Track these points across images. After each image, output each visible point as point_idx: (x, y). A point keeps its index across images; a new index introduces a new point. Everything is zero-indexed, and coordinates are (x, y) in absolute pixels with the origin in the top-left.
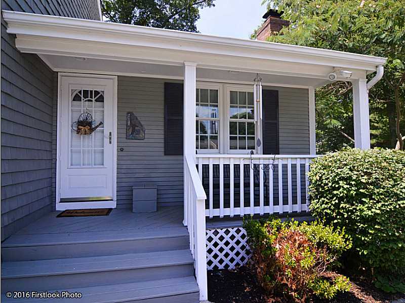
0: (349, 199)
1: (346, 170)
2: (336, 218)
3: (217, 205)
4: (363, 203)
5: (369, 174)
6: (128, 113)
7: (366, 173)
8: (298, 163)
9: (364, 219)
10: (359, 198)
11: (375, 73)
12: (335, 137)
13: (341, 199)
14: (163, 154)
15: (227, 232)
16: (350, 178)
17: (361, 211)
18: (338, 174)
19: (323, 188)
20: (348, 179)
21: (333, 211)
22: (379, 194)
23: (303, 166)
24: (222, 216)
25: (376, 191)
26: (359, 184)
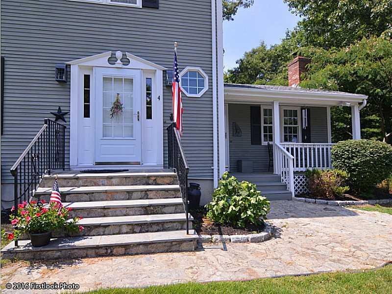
0: (349, 158)
1: (347, 147)
2: (343, 167)
3: (297, 166)
4: (354, 159)
5: (356, 149)
6: (233, 123)
7: (355, 148)
8: (325, 147)
9: (354, 165)
10: (352, 158)
11: (362, 102)
12: (341, 135)
13: (345, 159)
14: (251, 144)
15: (299, 177)
16: (349, 150)
17: (353, 162)
18: (344, 149)
19: (338, 155)
20: (348, 151)
21: (342, 164)
22: (360, 155)
23: (327, 149)
24: (299, 171)
25: (358, 154)
26: (352, 152)
